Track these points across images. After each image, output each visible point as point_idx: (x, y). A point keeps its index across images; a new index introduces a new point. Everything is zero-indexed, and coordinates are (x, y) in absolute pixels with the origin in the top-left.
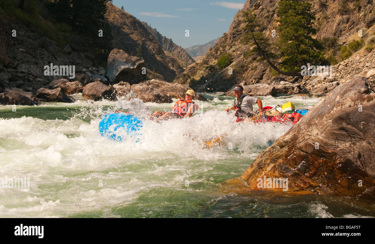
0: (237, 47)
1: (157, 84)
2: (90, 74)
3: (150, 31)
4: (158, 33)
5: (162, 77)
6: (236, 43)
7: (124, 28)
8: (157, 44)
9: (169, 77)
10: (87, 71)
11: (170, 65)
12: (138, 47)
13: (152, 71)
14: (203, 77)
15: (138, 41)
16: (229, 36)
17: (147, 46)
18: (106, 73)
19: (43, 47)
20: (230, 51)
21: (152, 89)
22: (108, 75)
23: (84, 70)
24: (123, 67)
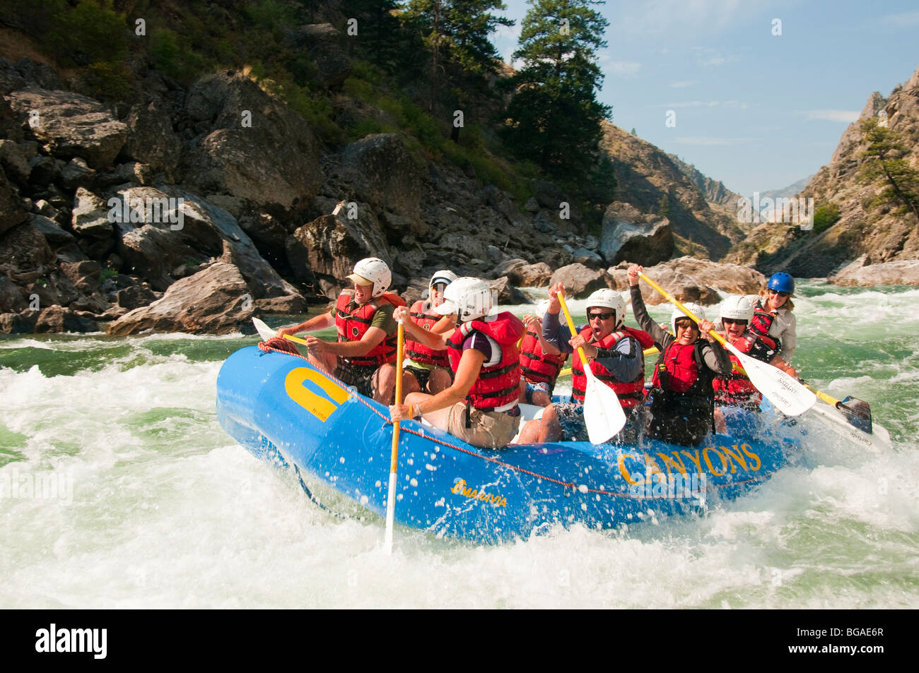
0: (849, 191)
1: (692, 265)
2: (570, 249)
3: (683, 170)
4: (697, 172)
5: (704, 248)
6: (847, 183)
7: (636, 167)
8: (696, 192)
9: (717, 248)
10: (566, 243)
11: (720, 227)
12: (661, 199)
13: (687, 238)
14: (782, 247)
15: (660, 187)
16: (832, 171)
17: (678, 196)
18: (600, 245)
19: (488, 204)
20: (835, 200)
21: (681, 276)
22: (603, 250)
23: (560, 241)
24: (630, 234)
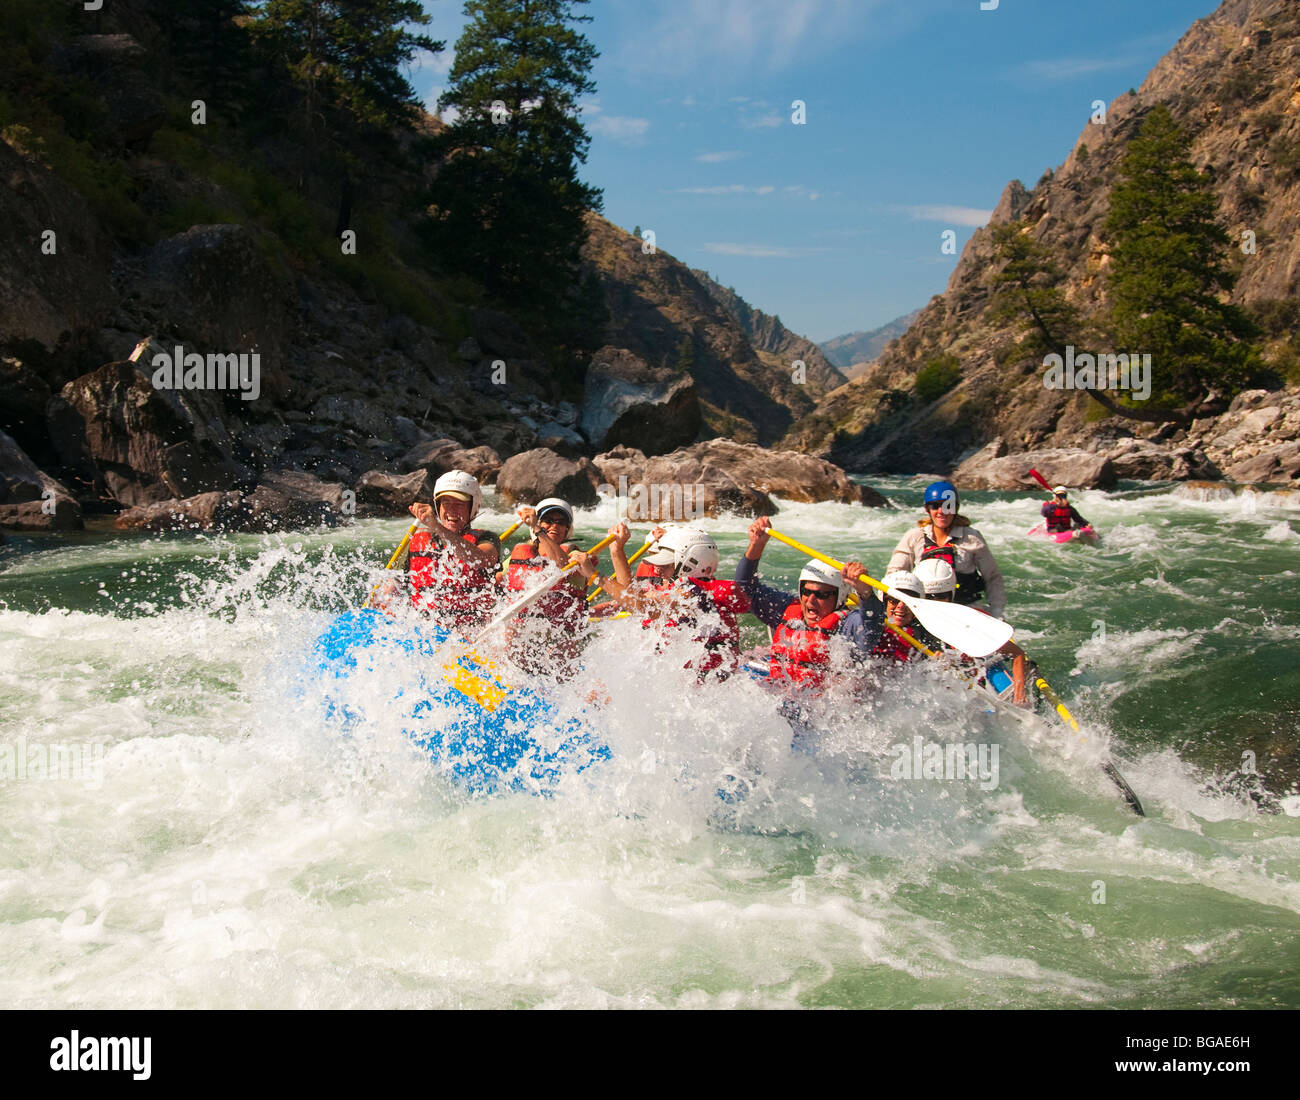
0: (975, 336)
1: (729, 452)
2: (531, 424)
3: (717, 296)
4: (740, 300)
5: (750, 424)
6: (972, 324)
7: (641, 289)
8: (737, 333)
9: (770, 425)
10: (525, 414)
11: (773, 391)
12: (681, 342)
13: (723, 409)
14: (872, 425)
15: (680, 323)
16: (949, 304)
17: (708, 339)
18: (580, 418)
19: (396, 346)
20: (954, 349)
21: (711, 472)
22: (585, 425)
23: (515, 410)
24: (629, 400)
